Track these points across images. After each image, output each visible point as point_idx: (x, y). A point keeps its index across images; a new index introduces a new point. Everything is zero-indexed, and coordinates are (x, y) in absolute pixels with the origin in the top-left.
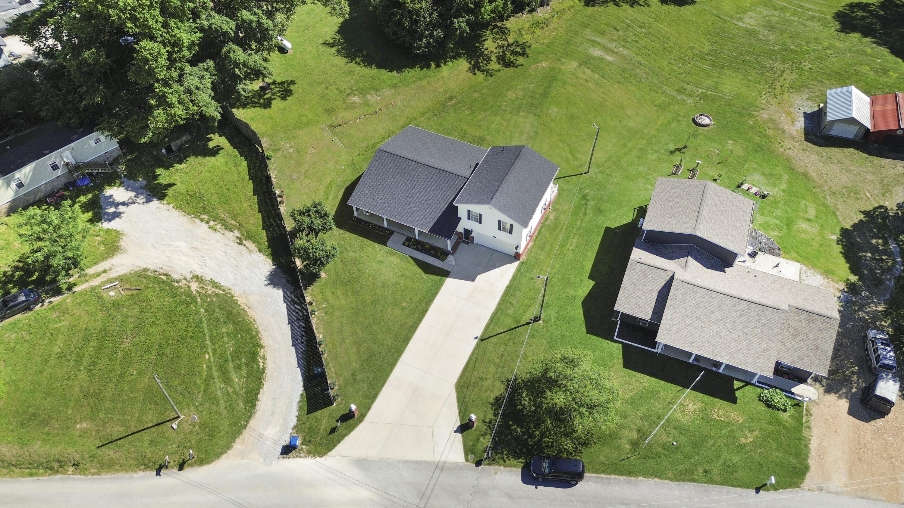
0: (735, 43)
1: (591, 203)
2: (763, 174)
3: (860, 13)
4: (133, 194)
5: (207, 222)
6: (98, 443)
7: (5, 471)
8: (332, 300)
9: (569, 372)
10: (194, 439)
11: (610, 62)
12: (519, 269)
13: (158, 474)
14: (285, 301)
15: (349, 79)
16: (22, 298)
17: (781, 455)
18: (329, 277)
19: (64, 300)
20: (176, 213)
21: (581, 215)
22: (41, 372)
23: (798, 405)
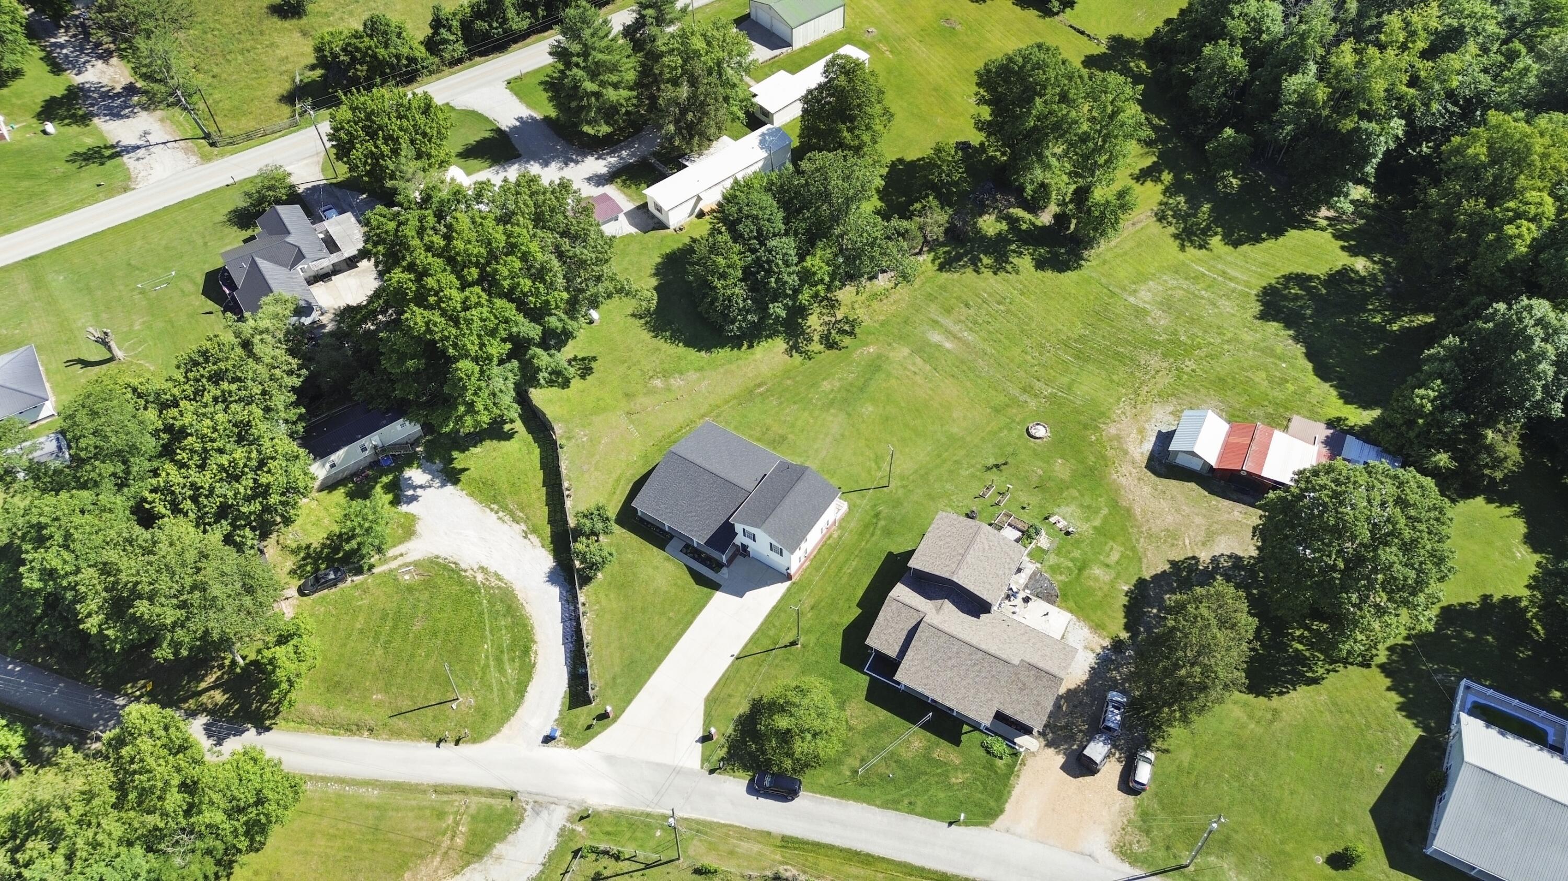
0: (1113, 327)
1: (882, 523)
2: (1081, 506)
3: (1295, 291)
4: (429, 477)
5: (497, 513)
6: (390, 714)
7: (313, 728)
8: (604, 602)
9: (797, 700)
10: (470, 720)
11: (948, 351)
12: (789, 589)
13: (438, 746)
14: (561, 600)
15: (654, 358)
16: (332, 576)
17: (983, 797)
18: (605, 577)
19: (366, 580)
20: (469, 501)
21: (868, 536)
22: (345, 645)
23: (1015, 754)
